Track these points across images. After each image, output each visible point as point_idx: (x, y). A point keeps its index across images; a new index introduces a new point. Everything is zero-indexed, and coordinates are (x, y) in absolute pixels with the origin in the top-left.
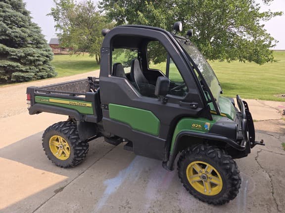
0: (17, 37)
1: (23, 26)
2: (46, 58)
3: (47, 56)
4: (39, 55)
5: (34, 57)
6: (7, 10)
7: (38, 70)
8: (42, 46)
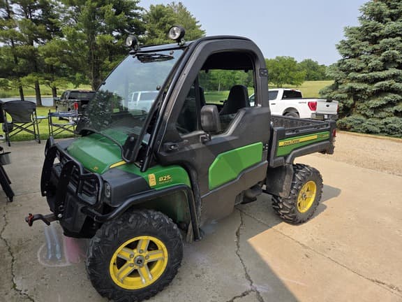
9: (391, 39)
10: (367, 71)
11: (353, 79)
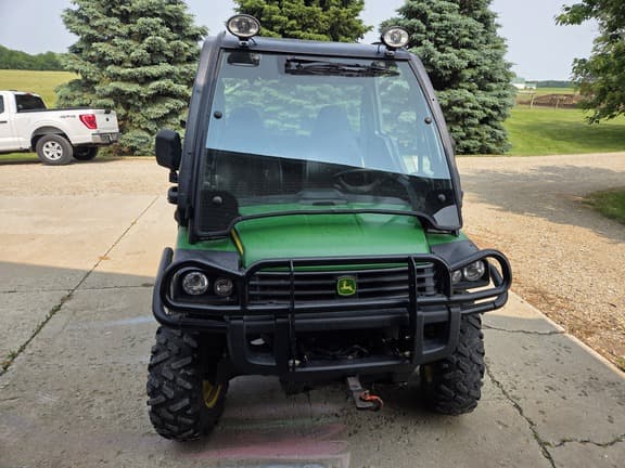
0: (445, 68)
1: (468, 46)
2: (490, 110)
3: (494, 108)
4: (477, 104)
5: (464, 107)
6: (448, 15)
7: (464, 134)
8: (494, 85)
9: (149, 20)
10: (130, 65)
11: (115, 77)
